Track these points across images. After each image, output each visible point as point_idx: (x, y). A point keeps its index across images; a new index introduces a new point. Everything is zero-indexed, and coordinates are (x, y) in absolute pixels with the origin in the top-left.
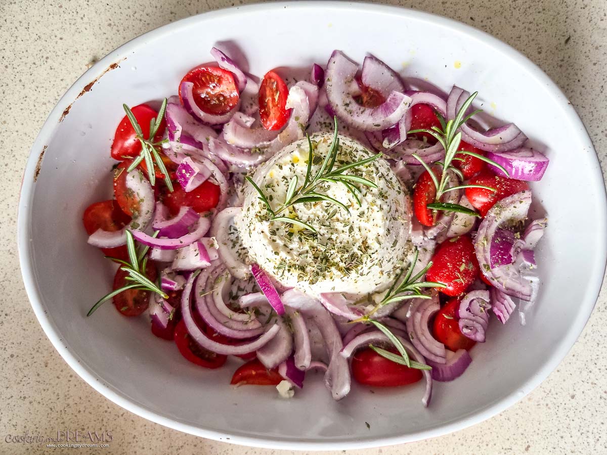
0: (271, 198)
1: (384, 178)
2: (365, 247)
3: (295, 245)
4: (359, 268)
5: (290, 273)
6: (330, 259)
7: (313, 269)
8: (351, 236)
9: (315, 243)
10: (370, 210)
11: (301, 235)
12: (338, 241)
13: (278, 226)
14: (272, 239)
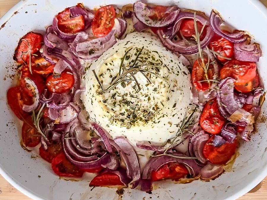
0: (102, 82)
1: (166, 67)
2: (156, 108)
3: (117, 108)
4: (153, 119)
5: (117, 123)
6: (138, 115)
7: (128, 121)
8: (149, 103)
9: (128, 108)
10: (159, 87)
11: (121, 103)
12: (142, 106)
13: (107, 98)
14: (105, 105)
